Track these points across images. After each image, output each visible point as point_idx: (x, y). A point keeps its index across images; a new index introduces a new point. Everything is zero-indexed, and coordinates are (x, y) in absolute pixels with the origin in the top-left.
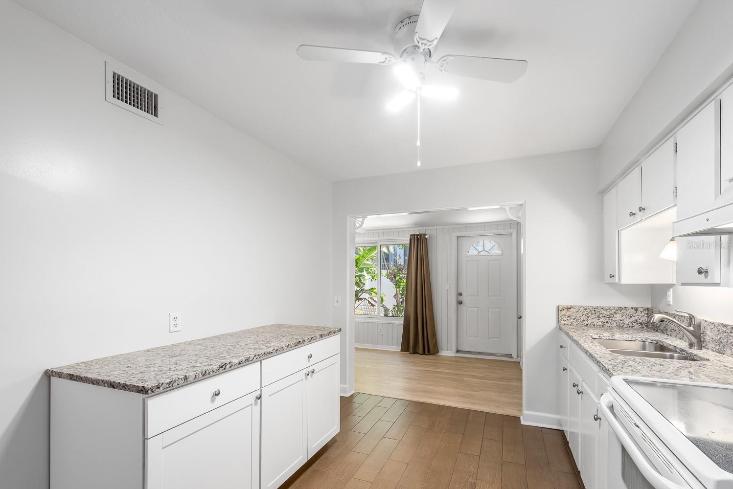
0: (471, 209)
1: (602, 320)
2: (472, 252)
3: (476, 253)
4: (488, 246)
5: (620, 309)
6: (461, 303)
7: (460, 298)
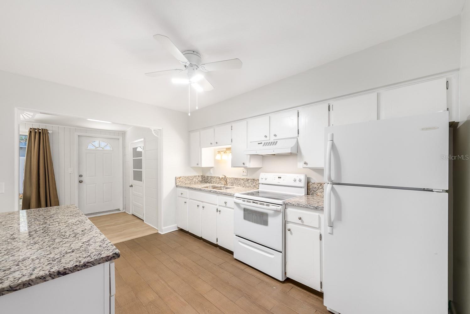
0: (89, 119)
1: (190, 181)
2: (90, 147)
3: (94, 148)
4: (103, 144)
5: (195, 176)
6: (81, 182)
7: (81, 179)
